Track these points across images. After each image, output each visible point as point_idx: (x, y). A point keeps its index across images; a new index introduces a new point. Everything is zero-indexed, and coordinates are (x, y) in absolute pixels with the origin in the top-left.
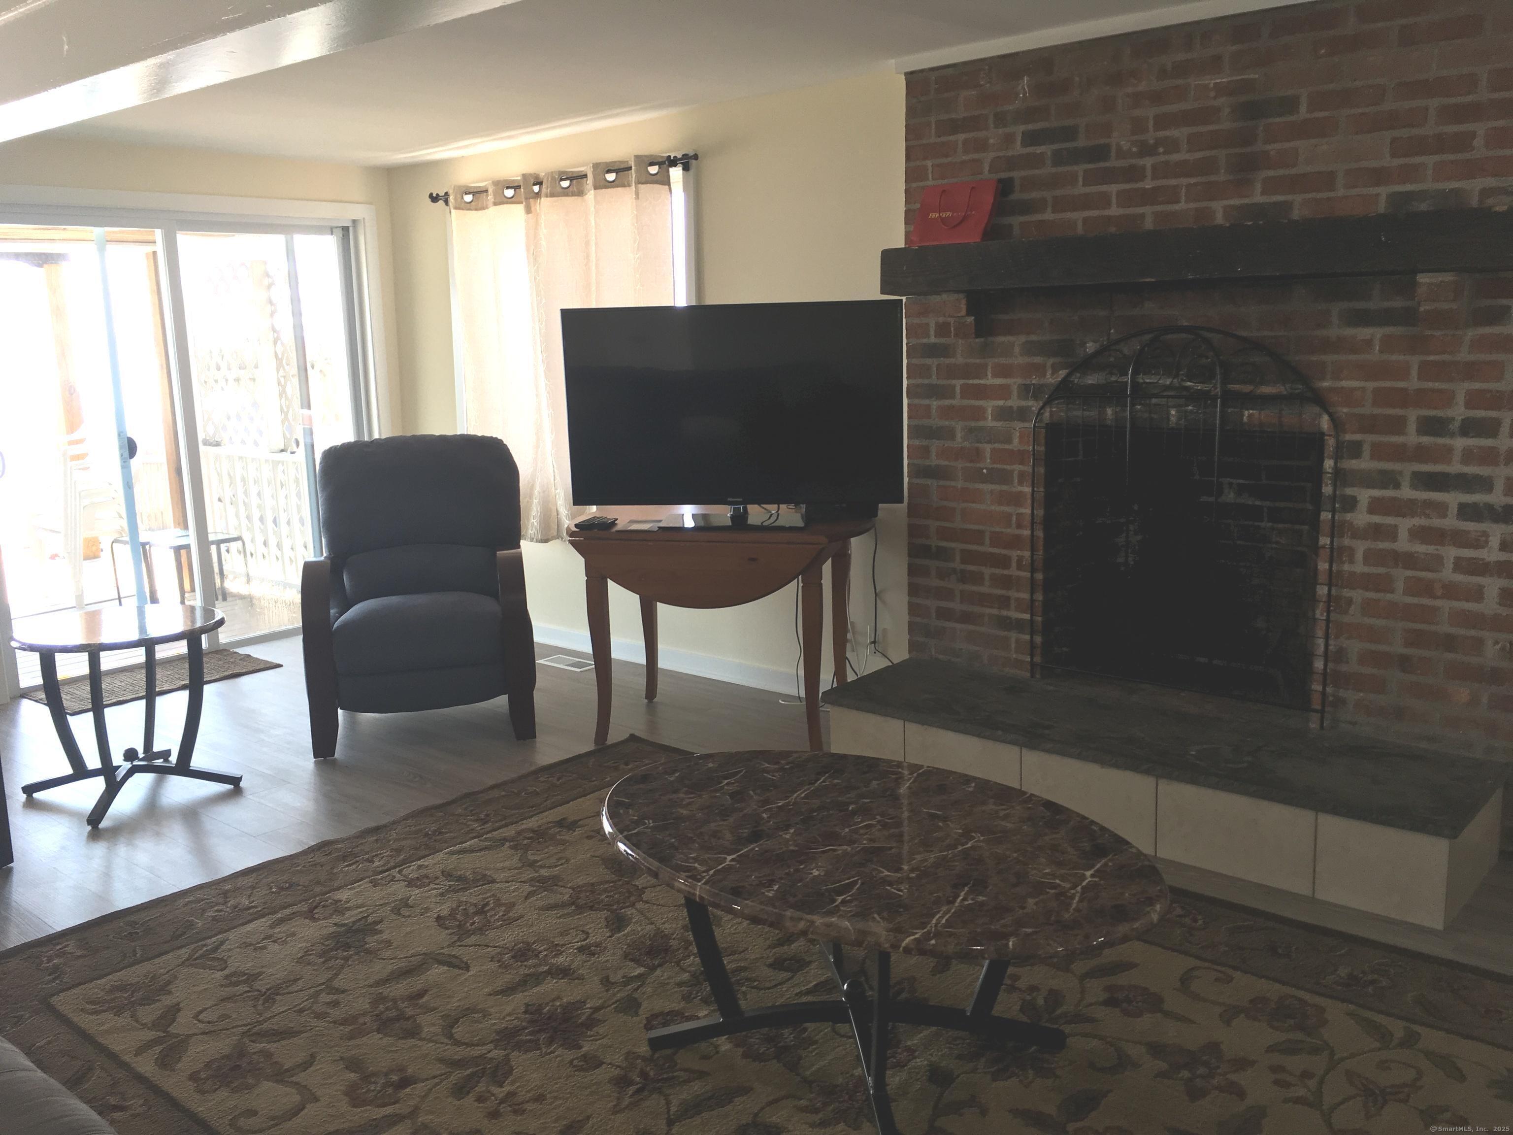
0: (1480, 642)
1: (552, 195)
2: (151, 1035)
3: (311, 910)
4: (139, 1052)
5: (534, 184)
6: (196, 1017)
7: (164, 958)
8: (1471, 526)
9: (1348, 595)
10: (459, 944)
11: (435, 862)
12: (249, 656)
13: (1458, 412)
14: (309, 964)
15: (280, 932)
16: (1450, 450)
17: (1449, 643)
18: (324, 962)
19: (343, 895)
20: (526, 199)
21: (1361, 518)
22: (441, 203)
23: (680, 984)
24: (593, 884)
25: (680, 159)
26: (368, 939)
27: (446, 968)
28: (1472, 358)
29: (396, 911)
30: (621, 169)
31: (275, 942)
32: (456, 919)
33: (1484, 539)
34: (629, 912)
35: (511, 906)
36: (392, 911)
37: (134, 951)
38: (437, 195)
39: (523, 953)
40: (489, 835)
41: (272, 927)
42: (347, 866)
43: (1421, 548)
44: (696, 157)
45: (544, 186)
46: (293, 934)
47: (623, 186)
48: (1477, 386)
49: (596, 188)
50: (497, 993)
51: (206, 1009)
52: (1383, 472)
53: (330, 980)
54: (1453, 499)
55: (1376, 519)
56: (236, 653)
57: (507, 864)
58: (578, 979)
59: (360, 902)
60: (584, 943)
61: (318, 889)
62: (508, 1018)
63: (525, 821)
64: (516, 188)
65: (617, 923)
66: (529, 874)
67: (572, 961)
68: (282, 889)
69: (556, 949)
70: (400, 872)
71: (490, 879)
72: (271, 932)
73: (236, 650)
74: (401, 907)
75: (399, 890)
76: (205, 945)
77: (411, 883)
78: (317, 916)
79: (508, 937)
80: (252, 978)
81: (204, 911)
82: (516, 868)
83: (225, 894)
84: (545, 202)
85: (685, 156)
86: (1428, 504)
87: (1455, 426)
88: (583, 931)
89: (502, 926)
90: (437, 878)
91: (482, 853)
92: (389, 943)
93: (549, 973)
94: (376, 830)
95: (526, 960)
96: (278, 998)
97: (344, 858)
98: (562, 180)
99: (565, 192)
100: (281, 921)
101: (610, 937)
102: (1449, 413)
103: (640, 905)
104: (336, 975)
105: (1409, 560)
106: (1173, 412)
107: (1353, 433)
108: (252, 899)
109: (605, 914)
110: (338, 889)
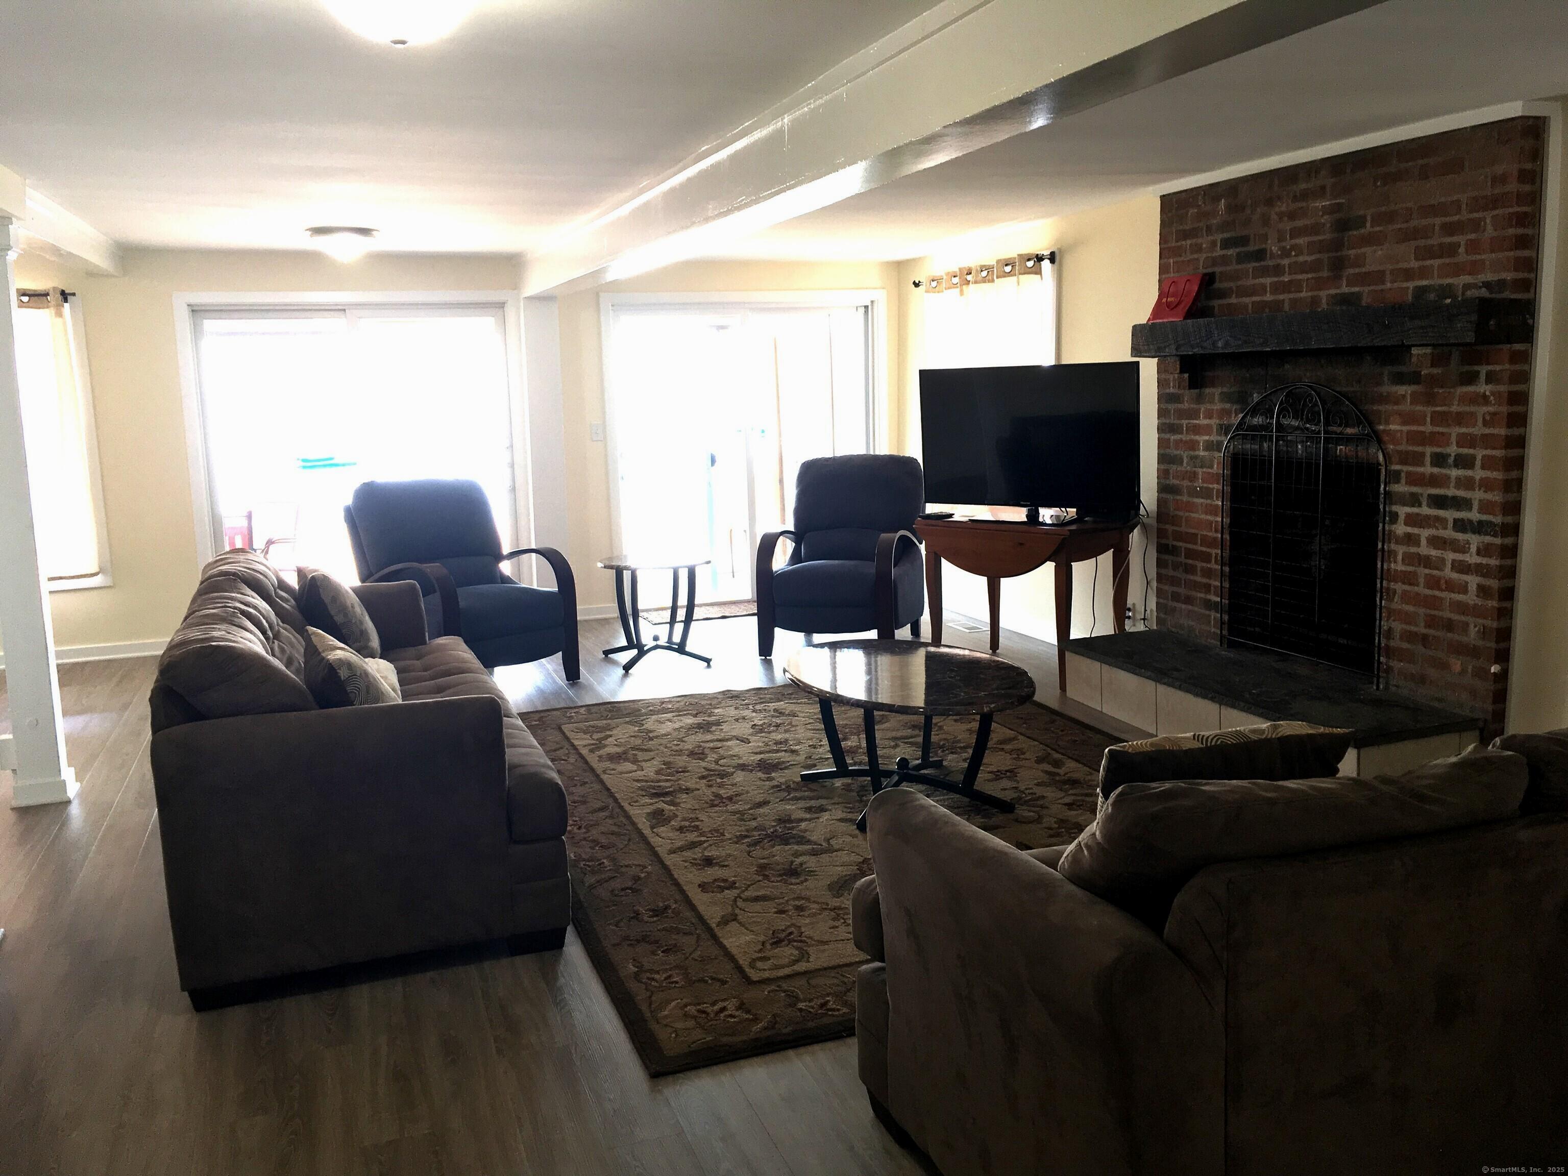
0: (1467, 624)
1: (976, 282)
5: (968, 274)
8: (1460, 536)
9: (1394, 587)
13: (1453, 450)
16: (1448, 477)
17: (1451, 625)
20: (961, 285)
21: (1401, 529)
28: (1460, 409)
30: (1013, 264)
33: (1467, 546)
43: (1434, 553)
45: (972, 276)
48: (1464, 430)
49: (998, 277)
52: (1413, 495)
54: (1450, 515)
55: (1409, 530)
64: (957, 276)
84: (972, 287)
86: (1437, 519)
87: (1452, 460)
98: (982, 271)
99: (984, 280)
102: (1448, 450)
105: (1426, 561)
106: (1299, 447)
107: (1395, 464)
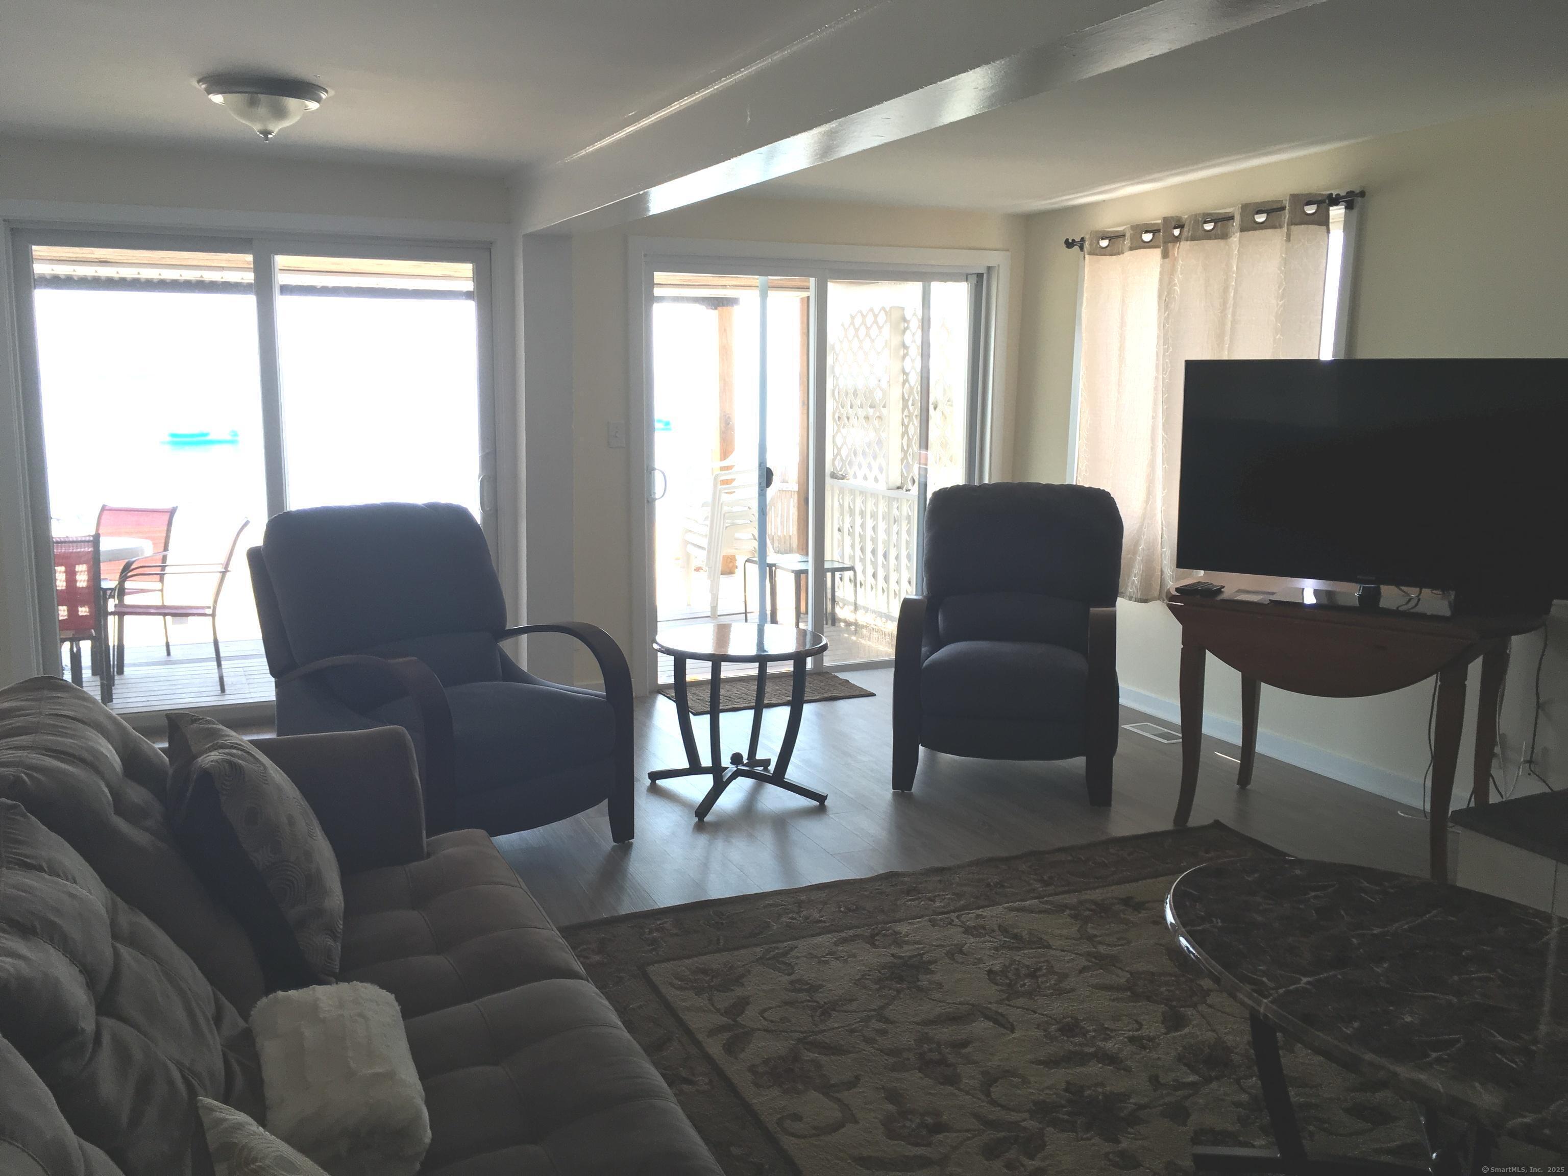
1: (1193, 238)
2: (724, 1020)
3: (873, 936)
4: (712, 1033)
5: (1175, 228)
6: (762, 1013)
7: (742, 951)
10: (1007, 1002)
11: (993, 914)
14: (865, 988)
15: (842, 951)
18: (878, 990)
19: (903, 928)
20: (1165, 243)
22: (1076, 248)
23: (1238, 1104)
24: (1153, 974)
25: (1344, 197)
26: (920, 977)
27: (991, 1024)
29: (951, 955)
30: (1273, 210)
31: (837, 959)
32: (1007, 977)
34: (1190, 1012)
35: (1064, 976)
36: (947, 954)
37: (718, 940)
38: (1073, 240)
39: (1070, 1028)
40: (1050, 898)
41: (836, 944)
42: (910, 900)
44: (1362, 194)
45: (1186, 229)
46: (854, 956)
47: (1274, 227)
49: (1242, 230)
50: (1040, 1062)
51: (770, 1008)
53: (882, 1008)
57: (1065, 932)
58: (1125, 1070)
59: (918, 938)
60: (1136, 1033)
61: (881, 917)
62: (1047, 1091)
63: (1089, 892)
64: (1155, 231)
65: (1175, 1021)
66: (1086, 947)
67: (1121, 1050)
68: (850, 910)
69: (1105, 1033)
70: (958, 917)
71: (1045, 943)
72: (834, 948)
74: (956, 952)
75: (955, 934)
76: (778, 948)
77: (967, 931)
78: (877, 943)
79: (1058, 1008)
80: (813, 989)
81: (780, 916)
82: (1073, 939)
83: (800, 904)
84: (1185, 245)
85: (1351, 193)
88: (1137, 1022)
89: (1052, 994)
90: (993, 931)
91: (1041, 916)
92: (940, 985)
93: (1094, 1055)
94: (940, 870)
95: (1073, 1037)
96: (834, 1014)
97: (908, 893)
98: (1206, 222)
99: (1208, 235)
100: (845, 941)
101: (1166, 1034)
103: (1202, 1008)
104: (888, 1004)
108: (823, 913)
109: (1162, 1008)
110: (900, 921)
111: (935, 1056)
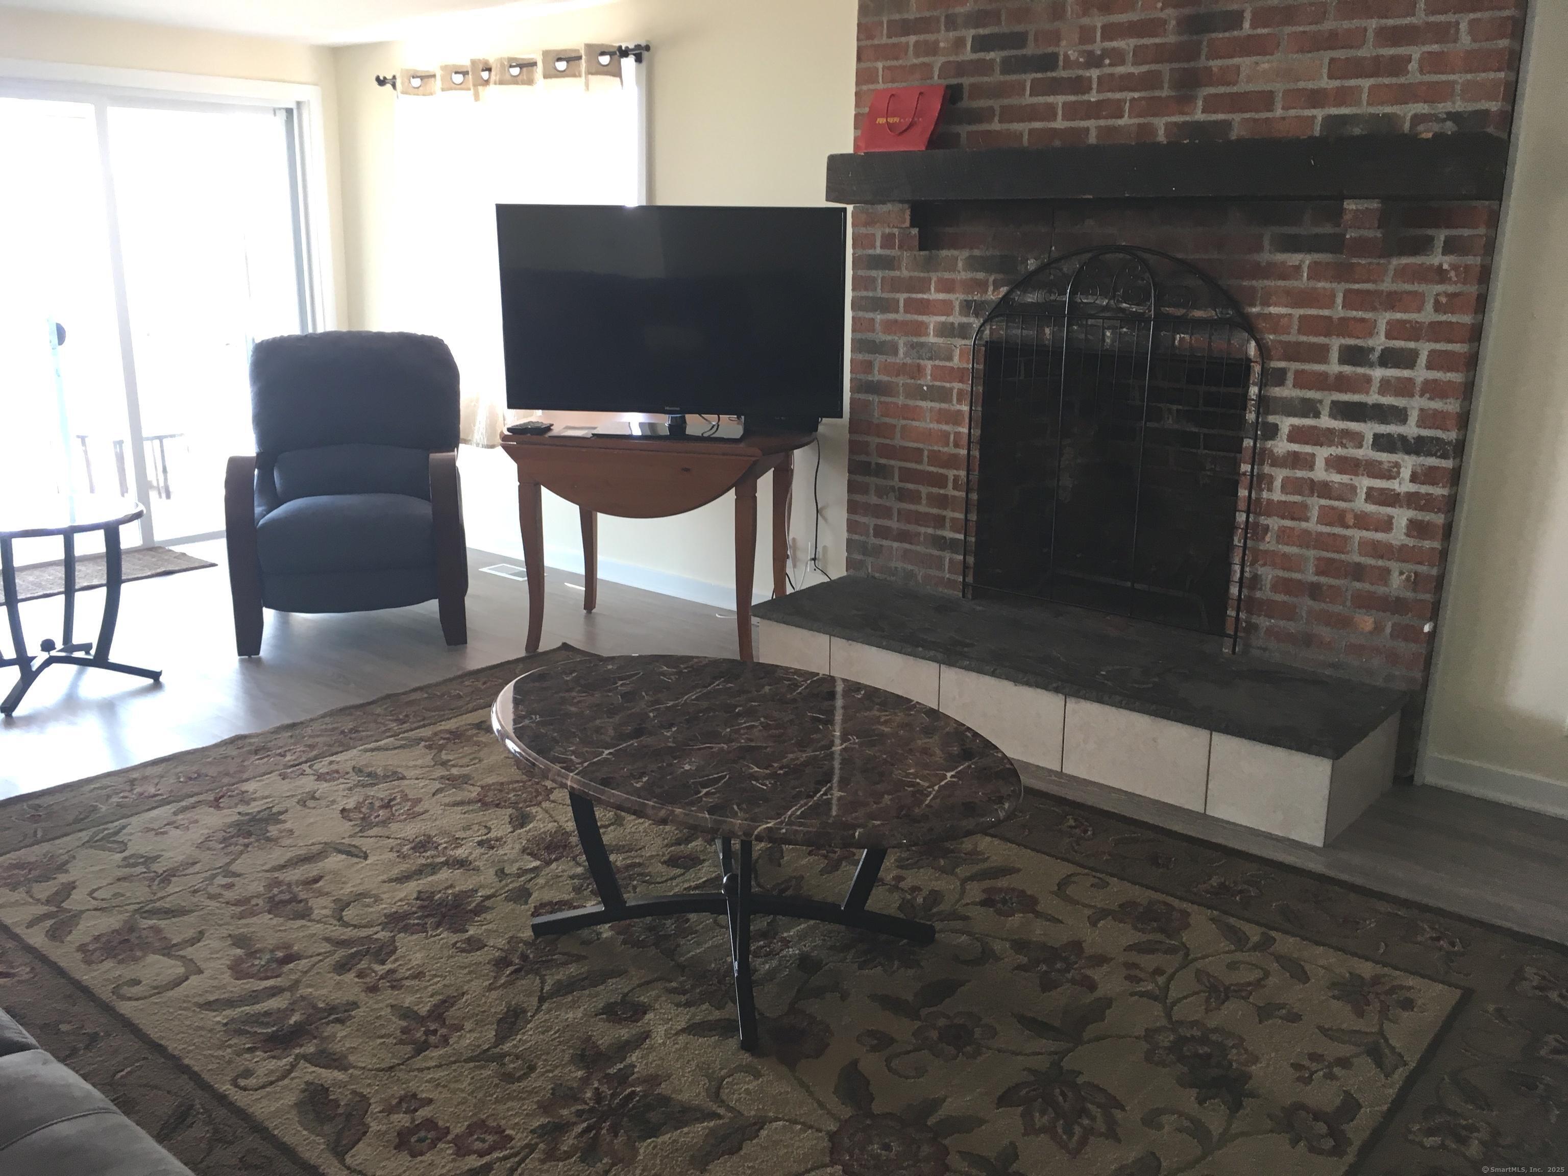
0: (1388, 571)
1: (501, 82)
2: (44, 909)
3: (217, 800)
4: (30, 925)
5: (483, 71)
6: (90, 894)
7: (65, 839)
8: (1384, 457)
9: (1265, 522)
10: (360, 834)
11: (347, 759)
12: (184, 554)
13: (1379, 342)
14: (209, 849)
15: (183, 819)
16: (1368, 380)
17: (1358, 572)
18: (223, 848)
19: (250, 787)
20: (475, 85)
21: (1281, 446)
22: (389, 86)
23: (572, 877)
24: (501, 784)
25: (632, 50)
26: (270, 828)
27: (344, 856)
28: (1394, 287)
29: (303, 803)
31: (177, 828)
32: (360, 812)
33: (1395, 469)
34: (534, 810)
35: (419, 801)
36: (298, 803)
37: (35, 832)
38: (385, 78)
39: (423, 845)
40: (406, 735)
41: (175, 814)
42: (258, 759)
43: (1336, 478)
44: (648, 48)
45: (493, 73)
46: (196, 822)
47: (574, 76)
48: (1399, 316)
49: (546, 76)
50: (391, 881)
51: (100, 888)
52: (1304, 401)
53: (229, 864)
54: (1369, 429)
55: (1295, 447)
56: (170, 551)
57: (420, 762)
58: (473, 869)
59: (266, 793)
60: (484, 837)
61: (226, 780)
62: (400, 903)
63: (443, 723)
64: (465, 73)
65: (521, 820)
66: (440, 772)
67: (471, 853)
68: (190, 779)
69: (457, 842)
70: (310, 767)
71: (400, 776)
72: (174, 818)
73: (172, 548)
74: (307, 800)
75: (308, 783)
76: (107, 829)
77: (320, 777)
78: (221, 805)
79: (412, 830)
80: (149, 860)
81: (109, 797)
82: (428, 766)
83: (132, 782)
85: (638, 47)
86: (1346, 433)
87: (1375, 356)
88: (486, 827)
89: (405, 819)
90: (347, 773)
91: (396, 751)
92: (291, 832)
93: (446, 863)
94: (293, 726)
95: (425, 851)
96: (174, 879)
97: (256, 752)
98: (511, 67)
99: (515, 80)
100: (184, 809)
101: (512, 832)
102: (1370, 343)
103: (545, 804)
104: (235, 860)
105: (1324, 489)
106: (1108, 334)
107: (1279, 360)
108: (158, 787)
109: (509, 811)
110: (247, 780)
111: (287, 897)
